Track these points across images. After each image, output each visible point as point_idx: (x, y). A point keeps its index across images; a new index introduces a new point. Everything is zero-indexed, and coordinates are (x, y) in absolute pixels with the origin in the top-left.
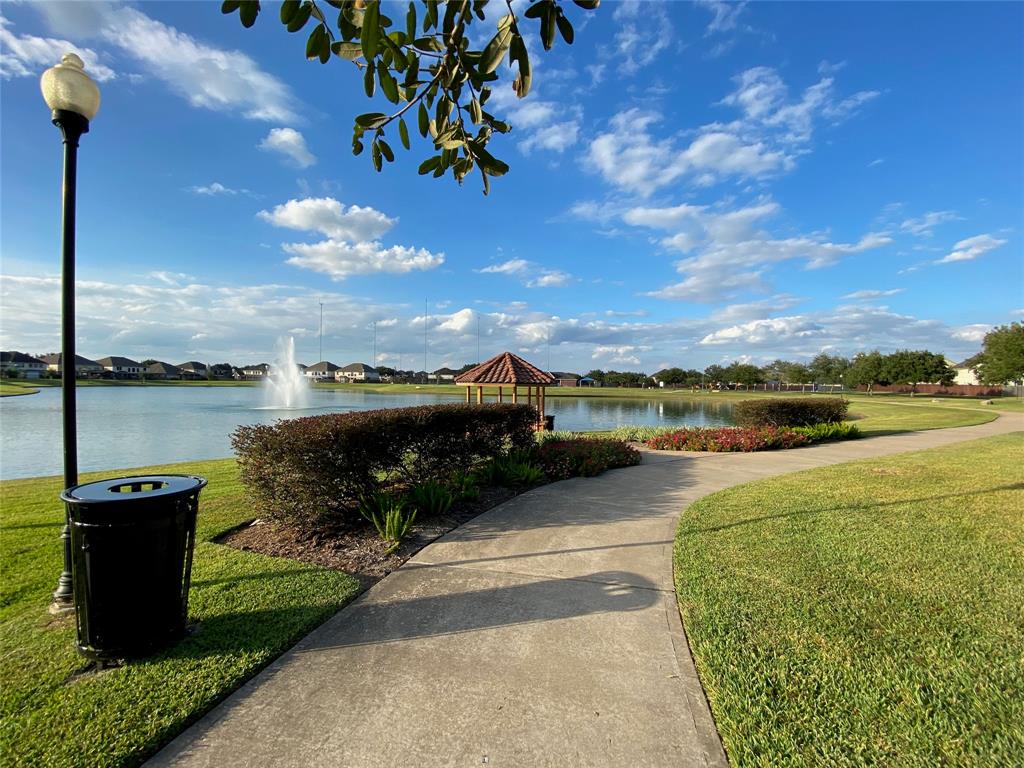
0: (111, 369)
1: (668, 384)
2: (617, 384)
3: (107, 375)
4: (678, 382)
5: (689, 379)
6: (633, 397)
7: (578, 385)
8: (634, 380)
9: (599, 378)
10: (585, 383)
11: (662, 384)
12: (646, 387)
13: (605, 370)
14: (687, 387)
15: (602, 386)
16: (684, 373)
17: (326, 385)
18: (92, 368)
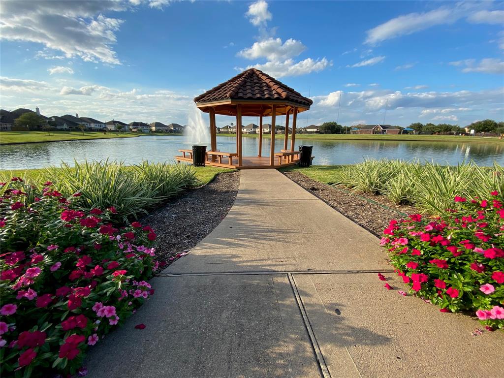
0: (172, 128)
1: (478, 131)
2: (433, 133)
3: (171, 131)
4: (488, 131)
5: (498, 128)
6: (445, 141)
7: (400, 133)
8: (447, 130)
9: (419, 128)
10: (405, 132)
11: (472, 132)
12: (457, 134)
13: (424, 124)
14: (497, 134)
15: (419, 134)
16: (495, 124)
17: (251, 135)
18: (166, 128)
